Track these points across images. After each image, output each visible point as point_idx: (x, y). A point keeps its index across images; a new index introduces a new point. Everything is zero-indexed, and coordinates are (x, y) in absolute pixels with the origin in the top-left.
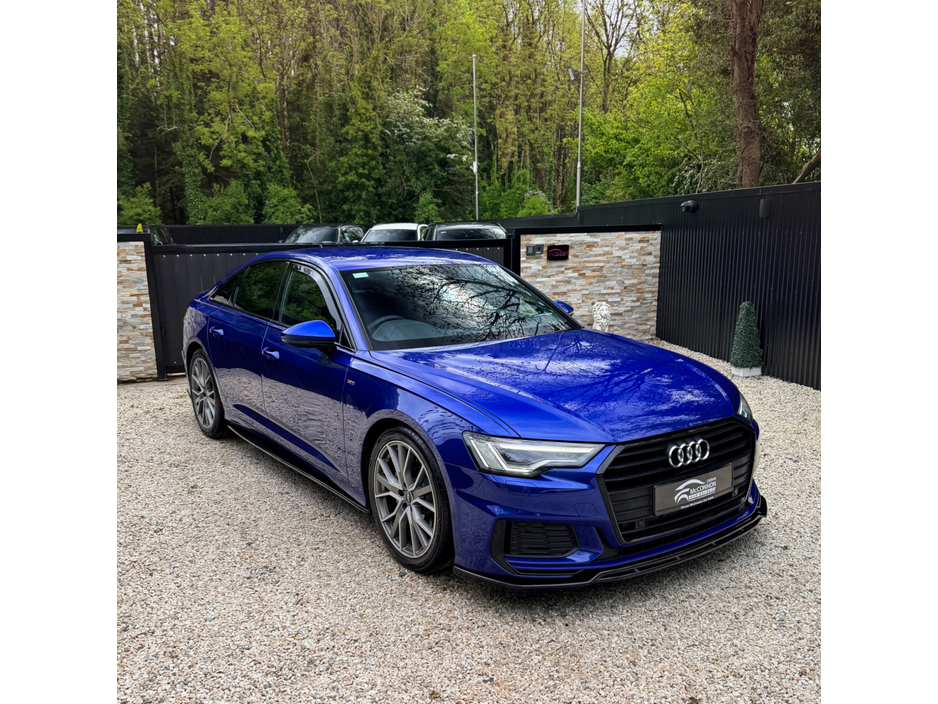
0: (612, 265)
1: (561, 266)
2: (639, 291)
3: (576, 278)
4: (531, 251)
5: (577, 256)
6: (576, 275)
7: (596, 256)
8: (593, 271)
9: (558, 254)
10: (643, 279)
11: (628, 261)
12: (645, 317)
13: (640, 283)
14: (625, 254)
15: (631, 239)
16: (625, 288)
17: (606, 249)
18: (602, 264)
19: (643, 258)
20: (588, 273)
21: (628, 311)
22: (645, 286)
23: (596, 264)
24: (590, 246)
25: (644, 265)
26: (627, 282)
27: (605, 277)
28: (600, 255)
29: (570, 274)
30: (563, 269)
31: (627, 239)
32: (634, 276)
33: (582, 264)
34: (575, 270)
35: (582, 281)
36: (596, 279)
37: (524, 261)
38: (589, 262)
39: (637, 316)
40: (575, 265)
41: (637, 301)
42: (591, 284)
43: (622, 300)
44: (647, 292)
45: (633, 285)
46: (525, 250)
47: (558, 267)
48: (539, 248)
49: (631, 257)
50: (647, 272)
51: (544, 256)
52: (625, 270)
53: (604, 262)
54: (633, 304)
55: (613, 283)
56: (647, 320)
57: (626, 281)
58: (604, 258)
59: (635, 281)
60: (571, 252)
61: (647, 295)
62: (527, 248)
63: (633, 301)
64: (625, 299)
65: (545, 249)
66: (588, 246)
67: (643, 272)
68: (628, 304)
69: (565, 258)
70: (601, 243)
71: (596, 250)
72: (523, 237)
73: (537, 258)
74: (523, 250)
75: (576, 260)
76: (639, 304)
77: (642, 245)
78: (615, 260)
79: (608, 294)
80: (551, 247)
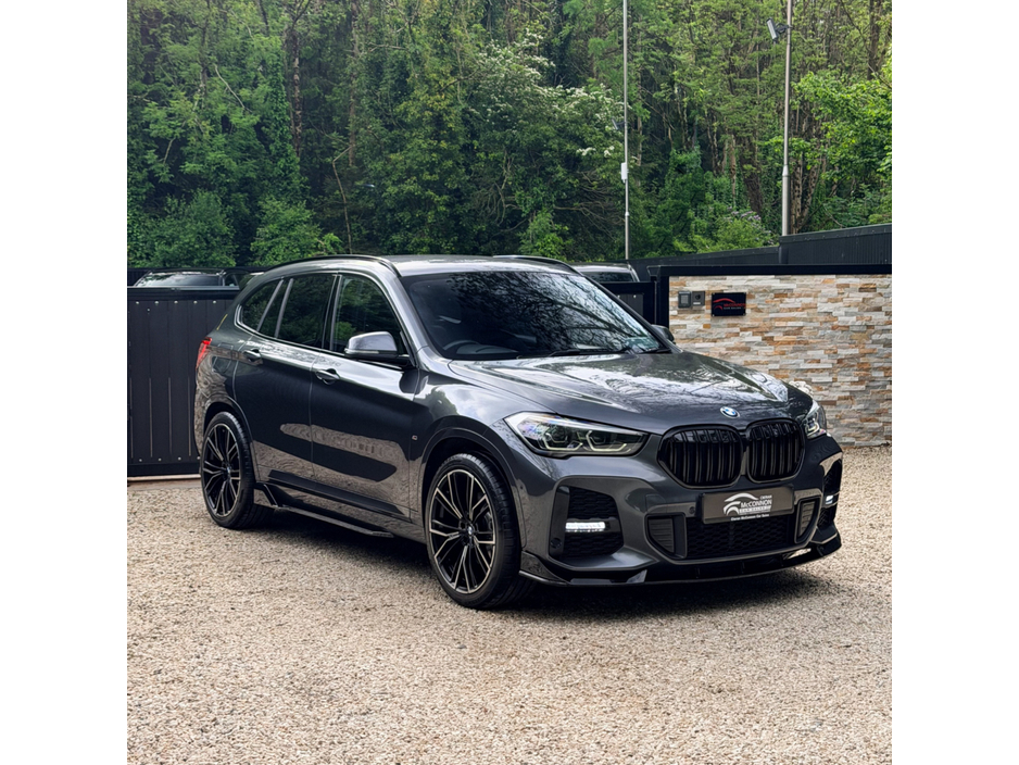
0: (817, 325)
1: (734, 325)
2: (861, 367)
3: (759, 344)
4: (685, 300)
5: (759, 310)
6: (758, 338)
7: (790, 310)
8: (787, 333)
9: (727, 306)
10: (869, 347)
11: (843, 320)
12: (874, 409)
13: (864, 355)
14: (839, 309)
15: (847, 286)
16: (840, 361)
17: (807, 300)
18: (800, 324)
19: (867, 315)
20: (779, 337)
21: (846, 398)
22: (872, 359)
23: (790, 324)
24: (781, 295)
25: (868, 327)
26: (843, 353)
27: (807, 343)
28: (797, 309)
29: (749, 337)
30: (737, 330)
31: (839, 286)
32: (853, 344)
33: (768, 323)
34: (756, 331)
35: (769, 349)
36: (791, 347)
37: (675, 316)
38: (780, 319)
39: (861, 406)
40: (757, 324)
41: (861, 382)
42: (783, 353)
43: (835, 380)
44: (875, 369)
45: (852, 357)
46: (676, 299)
47: (729, 326)
48: (699, 296)
49: (847, 314)
50: (875, 337)
51: (707, 309)
52: (839, 334)
53: (804, 320)
54: (853, 388)
55: (819, 354)
56: (879, 414)
57: (839, 351)
58: (804, 315)
59: (856, 351)
60: (750, 303)
61: (875, 374)
62: (680, 296)
63: (853, 383)
64: (840, 378)
65: (708, 298)
66: (777, 296)
67: (869, 337)
68: (846, 387)
69: (741, 312)
70: (797, 291)
71: (790, 302)
72: (672, 280)
73: (695, 312)
74: (673, 300)
75: (758, 315)
76: (863, 387)
77: (864, 295)
78: (822, 318)
79: (812, 370)
80: (717, 296)
